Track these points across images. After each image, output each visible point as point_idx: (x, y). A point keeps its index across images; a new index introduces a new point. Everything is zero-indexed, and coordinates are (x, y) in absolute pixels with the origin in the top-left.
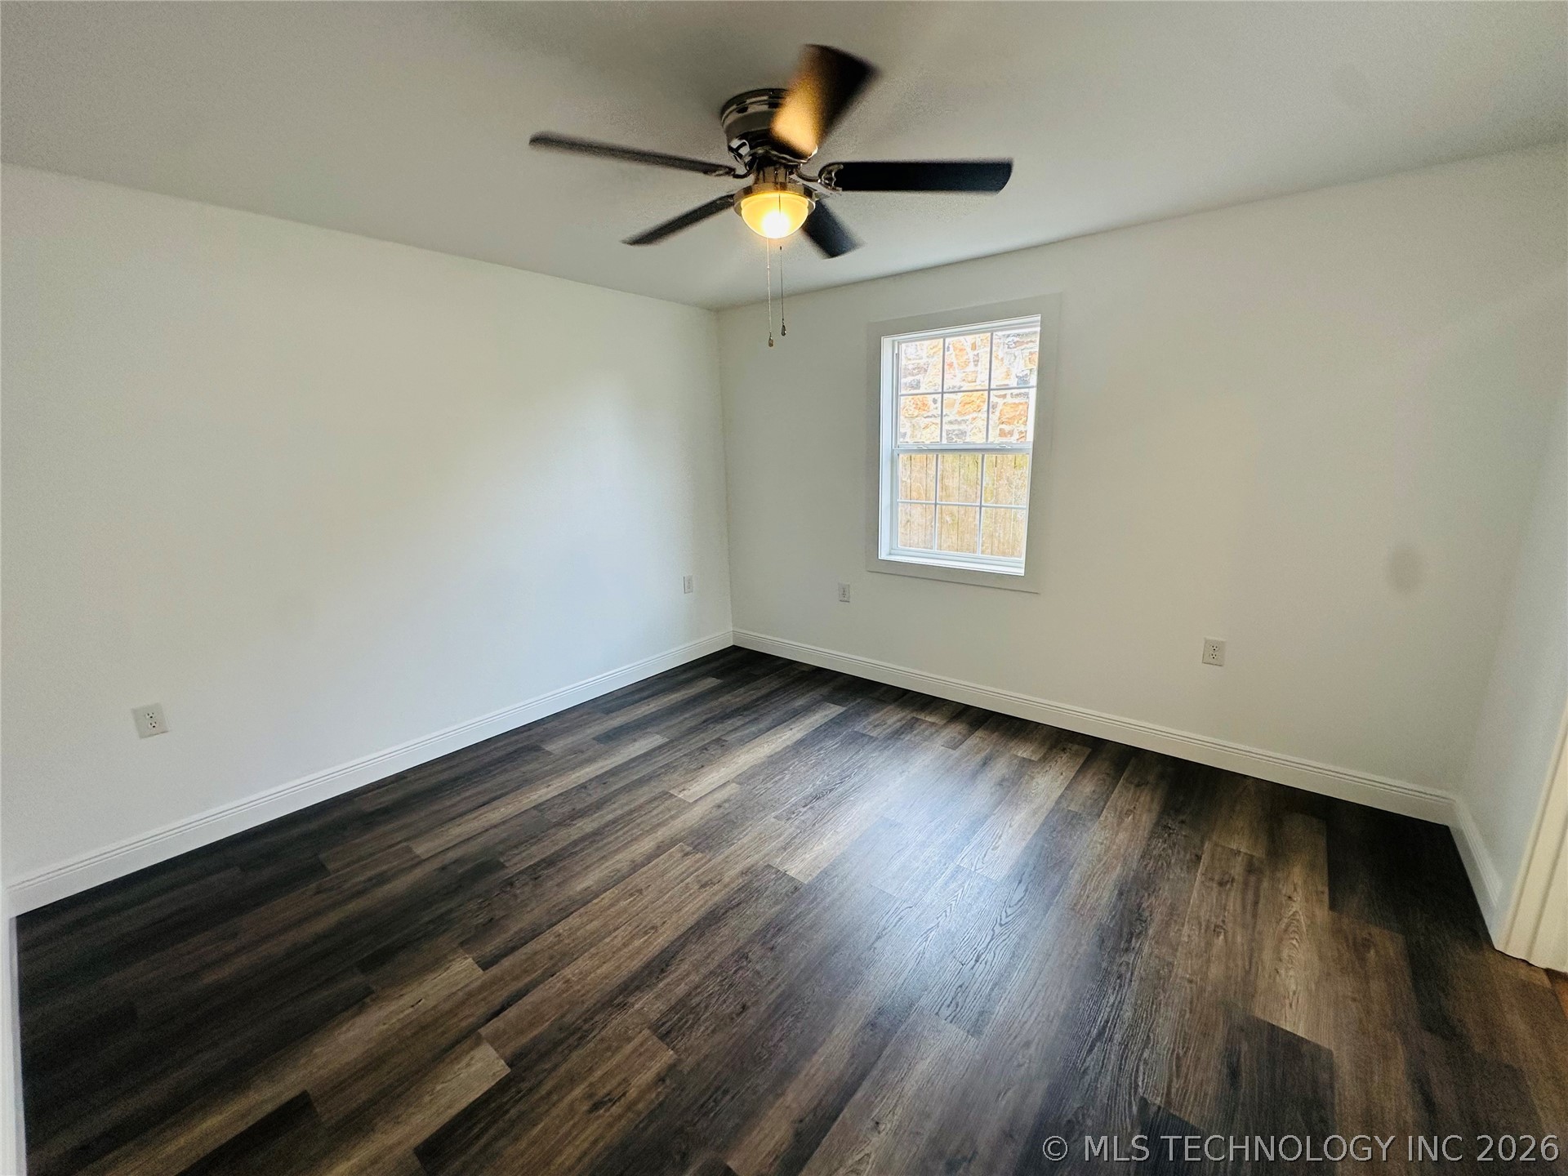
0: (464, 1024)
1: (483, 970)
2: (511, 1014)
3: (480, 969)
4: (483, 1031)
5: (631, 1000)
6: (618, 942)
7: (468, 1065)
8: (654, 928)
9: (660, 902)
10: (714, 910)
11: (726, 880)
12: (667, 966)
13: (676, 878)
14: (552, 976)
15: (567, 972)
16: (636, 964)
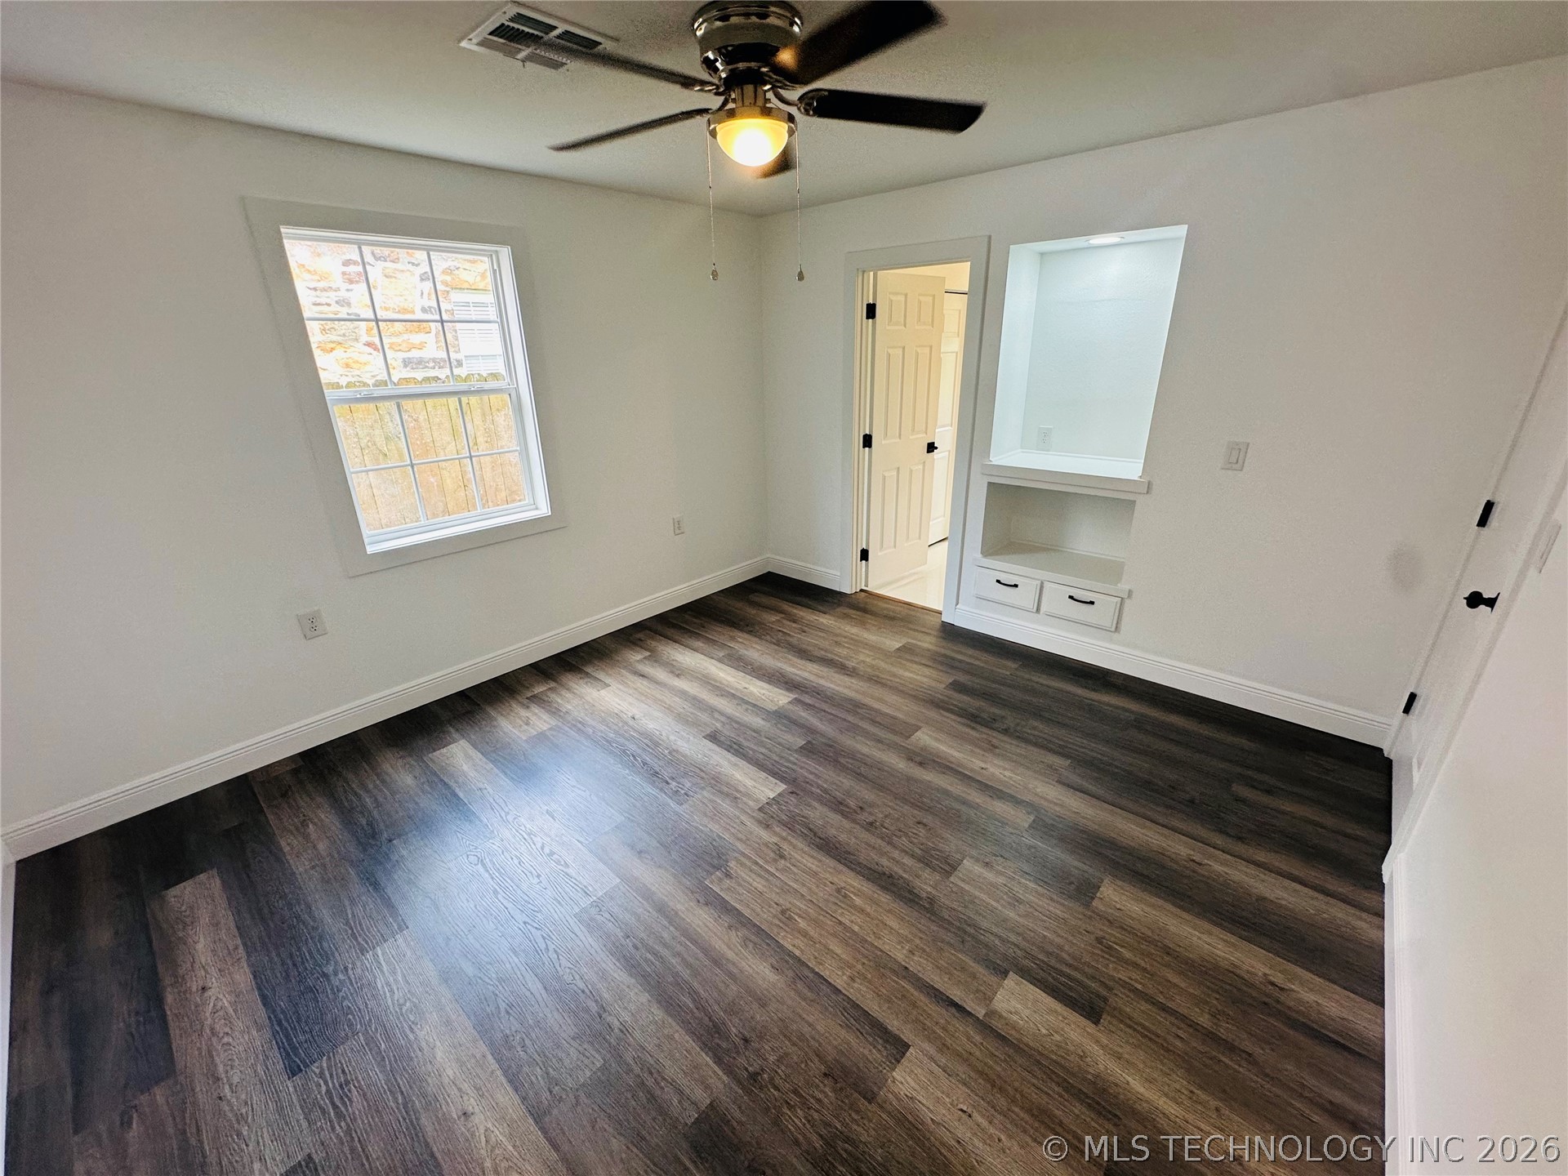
0: (978, 1038)
1: (908, 1047)
2: (959, 993)
3: (908, 1054)
4: (980, 1012)
5: (924, 895)
6: (858, 918)
7: (1016, 1013)
8: (838, 891)
9: (804, 891)
10: (817, 846)
11: (775, 839)
12: (884, 874)
13: (767, 880)
14: (906, 968)
15: (900, 955)
16: (884, 898)
